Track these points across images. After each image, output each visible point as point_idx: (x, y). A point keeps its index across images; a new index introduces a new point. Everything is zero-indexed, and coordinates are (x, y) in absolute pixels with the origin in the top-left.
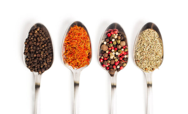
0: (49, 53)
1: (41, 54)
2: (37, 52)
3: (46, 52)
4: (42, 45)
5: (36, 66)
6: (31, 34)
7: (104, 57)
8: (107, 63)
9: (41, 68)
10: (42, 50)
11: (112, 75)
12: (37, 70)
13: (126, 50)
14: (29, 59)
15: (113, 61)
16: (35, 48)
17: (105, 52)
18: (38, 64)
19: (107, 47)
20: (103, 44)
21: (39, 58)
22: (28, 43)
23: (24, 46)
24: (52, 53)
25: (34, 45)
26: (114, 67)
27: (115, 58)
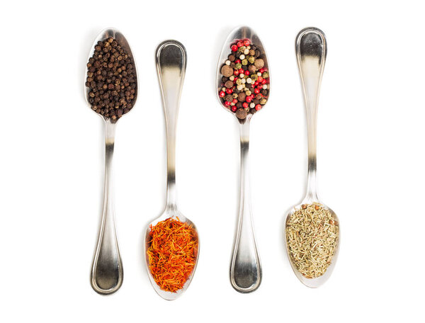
0: (130, 83)
1: (116, 85)
2: (109, 81)
3: (124, 80)
4: (118, 68)
5: (108, 107)
6: (99, 49)
7: (226, 88)
8: (231, 99)
9: (115, 109)
10: (117, 77)
11: (242, 121)
12: (109, 112)
13: (265, 76)
14: (94, 93)
15: (243, 94)
16: (105, 73)
17: (228, 79)
18: (111, 102)
19: (232, 70)
20: (225, 64)
21: (112, 90)
22: (93, 65)
23: (87, 70)
24: (136, 83)
25: (104, 69)
26: (245, 105)
27: (246, 89)
